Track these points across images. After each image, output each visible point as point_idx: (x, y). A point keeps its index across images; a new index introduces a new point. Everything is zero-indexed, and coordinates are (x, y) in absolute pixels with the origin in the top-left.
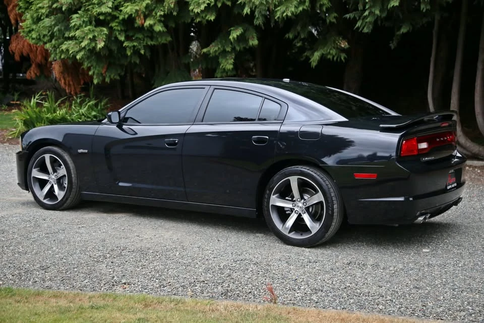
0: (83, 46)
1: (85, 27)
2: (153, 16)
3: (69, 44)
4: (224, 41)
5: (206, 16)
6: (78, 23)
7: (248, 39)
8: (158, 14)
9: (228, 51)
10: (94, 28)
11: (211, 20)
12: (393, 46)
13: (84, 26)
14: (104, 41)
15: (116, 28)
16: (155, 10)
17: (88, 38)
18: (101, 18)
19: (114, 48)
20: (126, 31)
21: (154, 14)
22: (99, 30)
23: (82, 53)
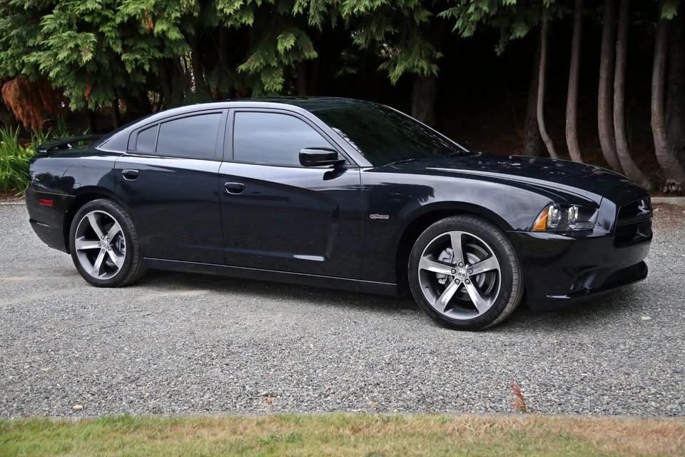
0: (60, 59)
1: (63, 32)
2: (164, 18)
3: (40, 56)
4: (267, 54)
5: (241, 18)
6: (52, 27)
7: (302, 49)
8: (173, 16)
9: (274, 67)
10: (77, 34)
11: (249, 25)
12: (499, 51)
13: (61, 31)
14: (92, 52)
15: (109, 34)
16: (167, 10)
17: (68, 47)
18: (87, 19)
19: (105, 62)
20: (123, 39)
21: (166, 15)
22: (83, 36)
23: (57, 69)
